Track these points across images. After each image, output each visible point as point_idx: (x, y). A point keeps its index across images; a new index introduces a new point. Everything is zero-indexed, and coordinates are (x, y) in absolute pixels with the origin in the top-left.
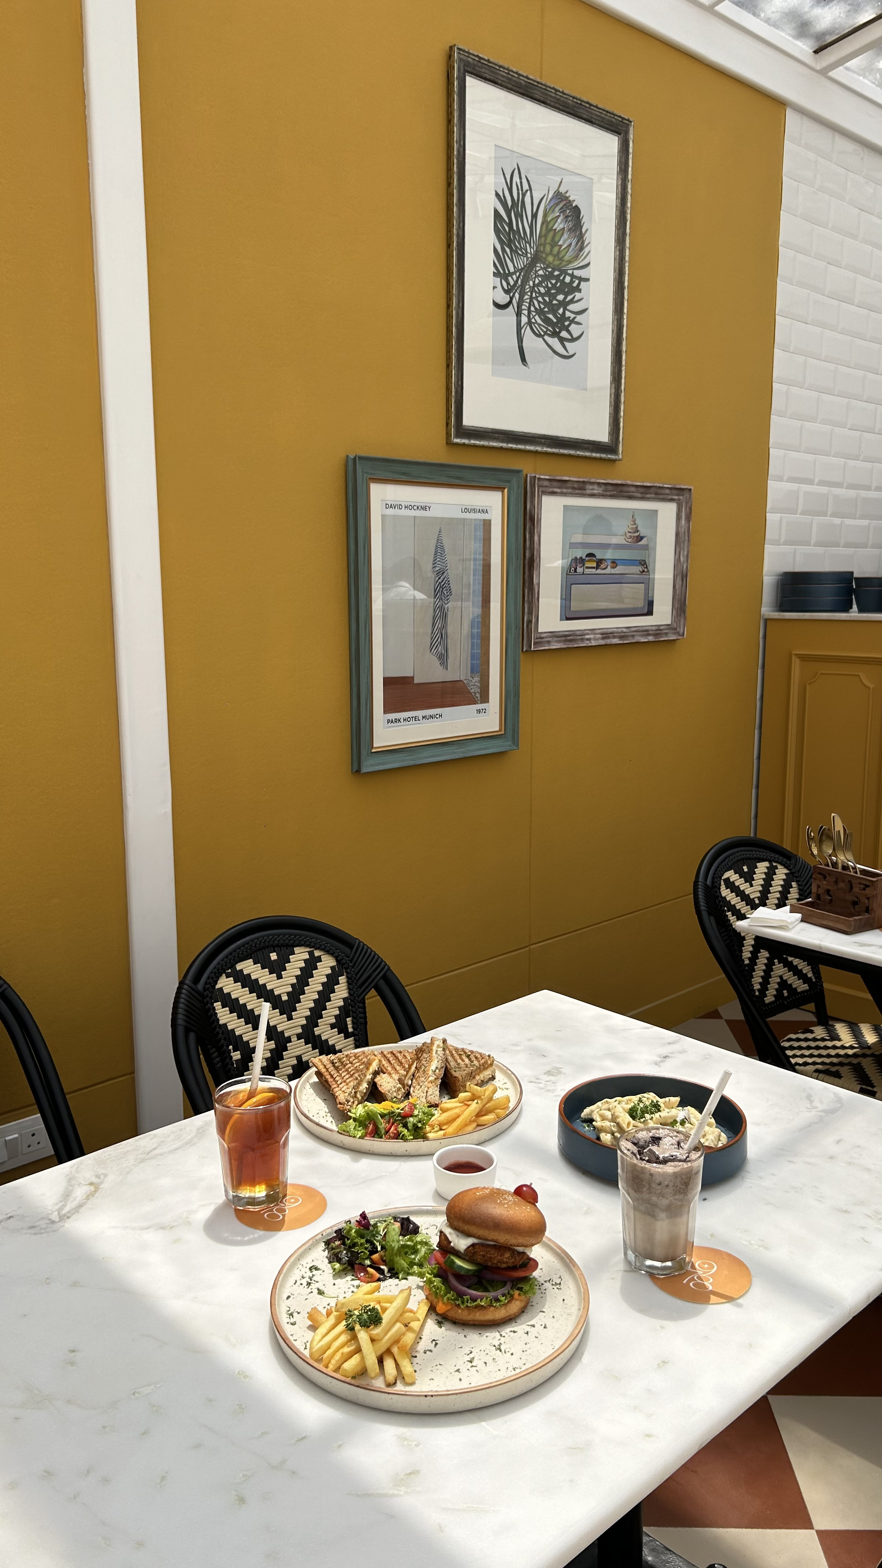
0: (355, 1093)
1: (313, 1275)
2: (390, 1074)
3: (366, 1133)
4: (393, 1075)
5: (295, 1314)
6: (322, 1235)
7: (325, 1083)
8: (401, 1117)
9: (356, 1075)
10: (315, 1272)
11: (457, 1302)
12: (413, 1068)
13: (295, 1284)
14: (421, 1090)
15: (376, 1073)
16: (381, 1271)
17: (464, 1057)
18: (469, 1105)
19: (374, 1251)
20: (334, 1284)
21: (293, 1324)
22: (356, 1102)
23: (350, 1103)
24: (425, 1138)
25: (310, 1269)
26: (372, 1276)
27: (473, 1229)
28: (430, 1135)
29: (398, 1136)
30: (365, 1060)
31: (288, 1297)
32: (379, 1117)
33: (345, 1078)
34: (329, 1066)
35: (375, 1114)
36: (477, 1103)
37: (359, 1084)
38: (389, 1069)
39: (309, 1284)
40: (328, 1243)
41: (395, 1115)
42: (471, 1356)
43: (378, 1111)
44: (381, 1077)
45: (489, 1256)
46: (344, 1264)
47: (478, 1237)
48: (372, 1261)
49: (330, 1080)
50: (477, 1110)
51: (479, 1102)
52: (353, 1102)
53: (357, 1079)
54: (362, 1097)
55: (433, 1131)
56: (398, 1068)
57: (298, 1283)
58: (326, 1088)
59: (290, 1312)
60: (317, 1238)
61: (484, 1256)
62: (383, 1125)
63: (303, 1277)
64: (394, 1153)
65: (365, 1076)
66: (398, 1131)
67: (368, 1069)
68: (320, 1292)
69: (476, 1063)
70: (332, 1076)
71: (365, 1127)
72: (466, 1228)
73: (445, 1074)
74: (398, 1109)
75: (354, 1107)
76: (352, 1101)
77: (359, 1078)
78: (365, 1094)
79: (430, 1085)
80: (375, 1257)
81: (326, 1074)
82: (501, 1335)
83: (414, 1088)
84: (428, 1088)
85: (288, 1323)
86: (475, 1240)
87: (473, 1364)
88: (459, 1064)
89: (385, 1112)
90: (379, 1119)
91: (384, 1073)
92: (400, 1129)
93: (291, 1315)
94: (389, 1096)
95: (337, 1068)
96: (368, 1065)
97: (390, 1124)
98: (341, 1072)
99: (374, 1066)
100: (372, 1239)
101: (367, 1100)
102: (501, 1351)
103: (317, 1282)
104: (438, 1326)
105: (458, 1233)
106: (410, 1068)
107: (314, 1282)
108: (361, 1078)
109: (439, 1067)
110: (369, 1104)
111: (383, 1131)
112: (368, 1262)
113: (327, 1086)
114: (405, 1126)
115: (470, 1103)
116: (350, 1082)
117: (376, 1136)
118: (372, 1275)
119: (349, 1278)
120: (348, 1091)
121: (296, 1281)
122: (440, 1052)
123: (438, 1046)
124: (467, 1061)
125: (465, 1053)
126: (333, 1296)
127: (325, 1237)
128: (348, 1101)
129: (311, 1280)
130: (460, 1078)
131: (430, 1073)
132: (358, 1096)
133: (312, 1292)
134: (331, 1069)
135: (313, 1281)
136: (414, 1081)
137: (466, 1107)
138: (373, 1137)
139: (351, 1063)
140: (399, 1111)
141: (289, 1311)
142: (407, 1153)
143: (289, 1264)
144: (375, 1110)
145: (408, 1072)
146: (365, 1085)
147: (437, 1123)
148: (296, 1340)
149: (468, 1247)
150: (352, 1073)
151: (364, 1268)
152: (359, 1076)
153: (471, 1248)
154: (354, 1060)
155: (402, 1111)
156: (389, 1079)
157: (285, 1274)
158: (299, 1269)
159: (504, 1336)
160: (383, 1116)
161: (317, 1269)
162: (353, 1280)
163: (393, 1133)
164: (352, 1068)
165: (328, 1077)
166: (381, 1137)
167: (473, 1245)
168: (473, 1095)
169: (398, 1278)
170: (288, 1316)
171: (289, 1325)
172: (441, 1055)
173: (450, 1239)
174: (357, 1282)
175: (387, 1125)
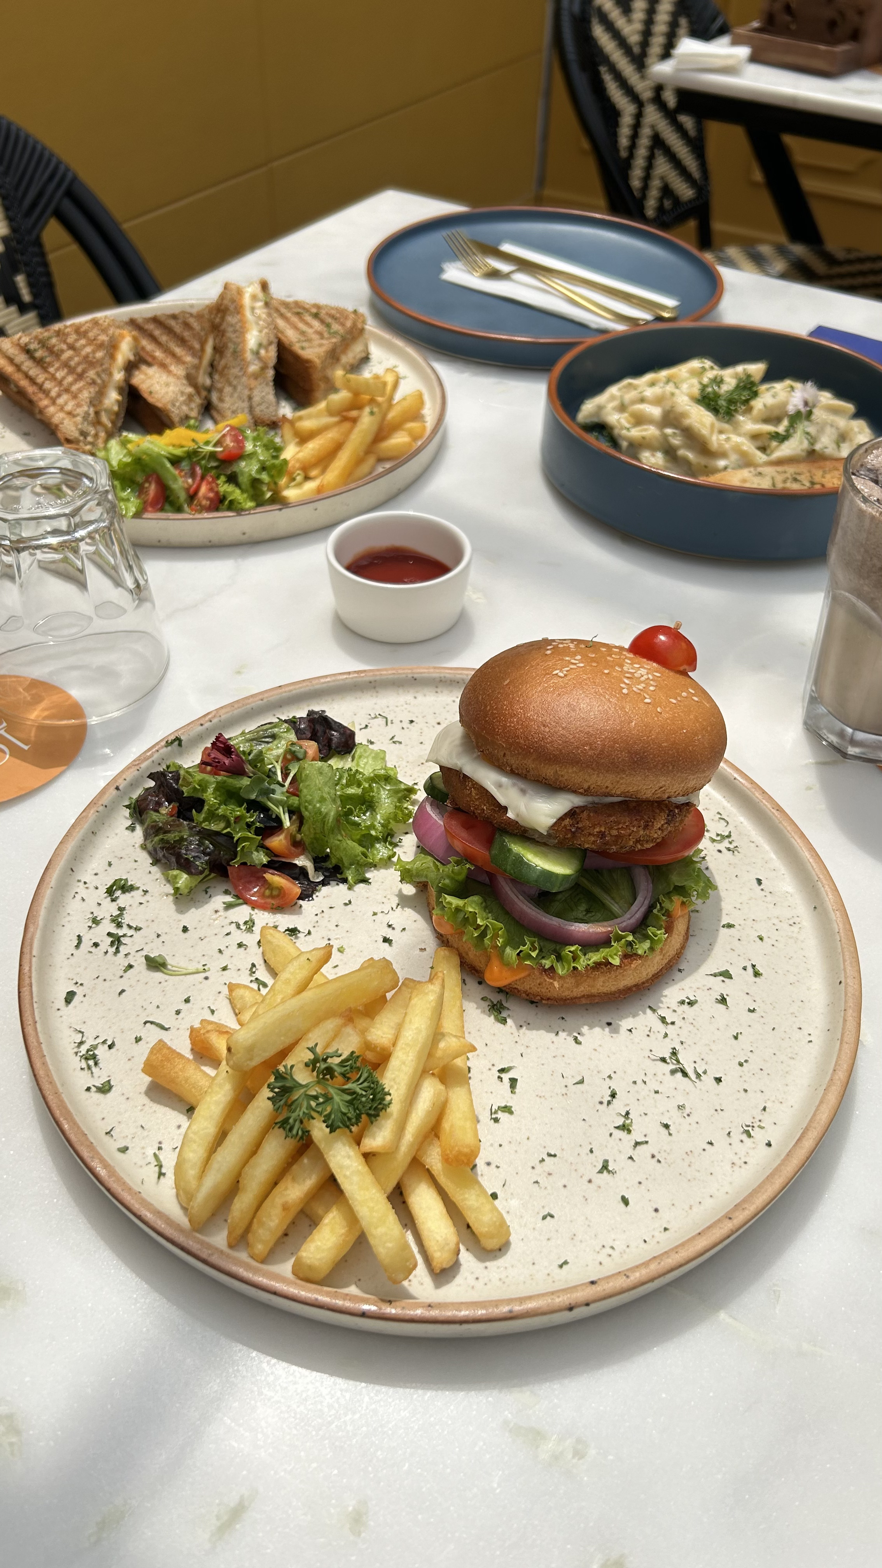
0: (97, 413)
1: (121, 909)
2: (163, 366)
3: (145, 502)
4: (173, 368)
5: (101, 1052)
6: (117, 788)
7: (18, 398)
8: (217, 460)
9: (91, 374)
10: (124, 899)
11: (547, 963)
12: (209, 349)
13: (77, 946)
14: (236, 395)
15: (130, 367)
16: (300, 874)
17: (308, 318)
18: (354, 421)
19: (273, 826)
20: (185, 929)
21: (105, 1089)
22: (102, 435)
23: (90, 439)
24: (278, 500)
25: (110, 891)
26: (280, 893)
27: (569, 774)
28: (291, 494)
29: (219, 503)
30: (103, 338)
31: (70, 997)
32: (168, 465)
33: (65, 383)
34: (21, 358)
35: (156, 458)
36: (372, 413)
37: (101, 393)
38: (158, 354)
39: (116, 941)
40: (139, 810)
41: (203, 458)
42: (619, 1105)
43: (163, 453)
44: (146, 374)
45: (614, 832)
46: (201, 872)
47: (587, 792)
48: (269, 851)
49: (30, 389)
50: (375, 428)
51: (375, 410)
52: (96, 436)
53: (94, 382)
54: (113, 422)
55: (293, 484)
56: (178, 351)
57: (86, 944)
58: (23, 409)
59: (83, 1049)
60: (106, 800)
61: (602, 835)
62: (180, 482)
63: (96, 921)
64: (215, 539)
65: (110, 374)
66: (217, 493)
67: (112, 357)
68: (155, 964)
69: (336, 327)
70: (32, 381)
71: (139, 489)
72: (548, 771)
73: (280, 358)
74: (207, 443)
75: (101, 445)
76: (93, 432)
77: (99, 381)
78: (117, 414)
79: (253, 383)
80: (278, 842)
81: (17, 377)
82: (663, 1019)
83: (220, 391)
84: (251, 389)
85: (88, 1089)
86: (576, 801)
87: (637, 1135)
88: (303, 333)
89: (178, 452)
90: (167, 469)
91: (149, 365)
92: (224, 488)
93: (91, 1057)
94: (175, 413)
95: (40, 363)
96: (112, 347)
97: (198, 478)
98: (52, 370)
99: (125, 351)
100: (262, 799)
101: (126, 427)
102: (685, 1074)
103: (138, 929)
104: (497, 1019)
105: (521, 784)
106: (203, 350)
107: (130, 932)
108: (103, 381)
109: (265, 342)
110: (131, 436)
111: (183, 496)
112: (262, 858)
113: (25, 403)
114: (233, 479)
115: (354, 413)
116: (80, 390)
117: (167, 507)
118: (280, 889)
119: (219, 900)
120: (80, 411)
121: (79, 937)
122: (261, 311)
123: (254, 298)
124: (316, 324)
125: (307, 310)
126: (192, 967)
127: (125, 793)
128: (84, 434)
129: (119, 925)
130: (317, 361)
131: (249, 356)
132: (105, 419)
133: (130, 966)
134: (27, 365)
135: (124, 930)
136: (216, 377)
137: (347, 425)
138: (162, 510)
139: (71, 347)
140: (210, 448)
141: (81, 1043)
142: (244, 538)
143: (48, 893)
144: (156, 449)
145: (201, 358)
146: (113, 397)
147: (297, 465)
148: (124, 1150)
149: (561, 819)
150: (79, 370)
151: (254, 874)
152: (98, 374)
153: (567, 821)
154: (77, 340)
155: (219, 449)
156: (164, 377)
157: (46, 926)
158: (78, 897)
159: (673, 1023)
160: (175, 461)
161: (126, 888)
162: (229, 906)
163: (208, 499)
164: (76, 359)
165: (24, 383)
166: (179, 509)
167: (572, 814)
168: (356, 394)
169: (345, 881)
170: (84, 1064)
171: (95, 1096)
172: (264, 316)
173: (502, 800)
174: (243, 912)
175: (190, 481)
